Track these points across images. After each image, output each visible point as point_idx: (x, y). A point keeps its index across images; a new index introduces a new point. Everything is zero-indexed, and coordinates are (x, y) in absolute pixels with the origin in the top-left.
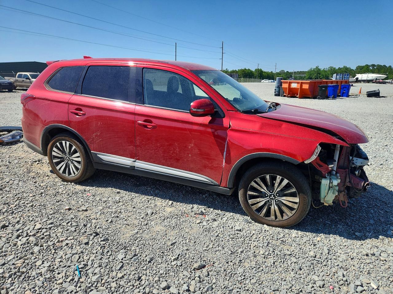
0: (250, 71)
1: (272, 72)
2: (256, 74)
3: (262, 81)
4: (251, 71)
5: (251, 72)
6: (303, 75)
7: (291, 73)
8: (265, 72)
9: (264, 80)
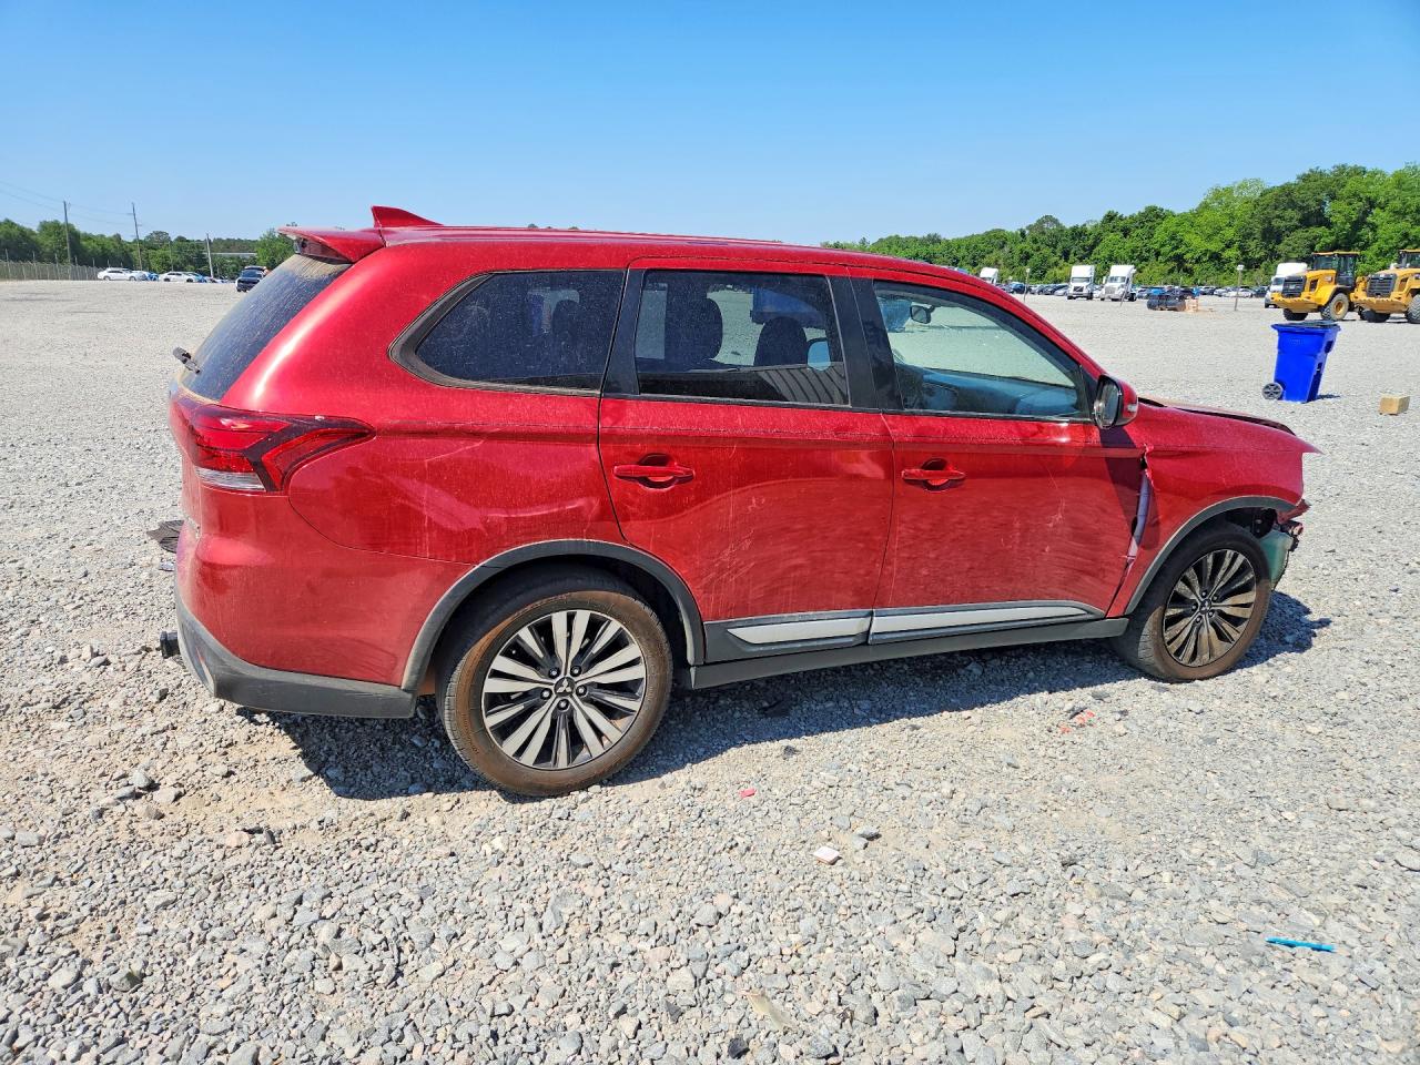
0: (14, 231)
1: (118, 237)
2: (48, 243)
3: (102, 274)
4: (22, 231)
5: (24, 234)
6: (247, 255)
7: (199, 245)
8: (89, 238)
9: (109, 269)
